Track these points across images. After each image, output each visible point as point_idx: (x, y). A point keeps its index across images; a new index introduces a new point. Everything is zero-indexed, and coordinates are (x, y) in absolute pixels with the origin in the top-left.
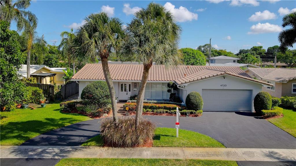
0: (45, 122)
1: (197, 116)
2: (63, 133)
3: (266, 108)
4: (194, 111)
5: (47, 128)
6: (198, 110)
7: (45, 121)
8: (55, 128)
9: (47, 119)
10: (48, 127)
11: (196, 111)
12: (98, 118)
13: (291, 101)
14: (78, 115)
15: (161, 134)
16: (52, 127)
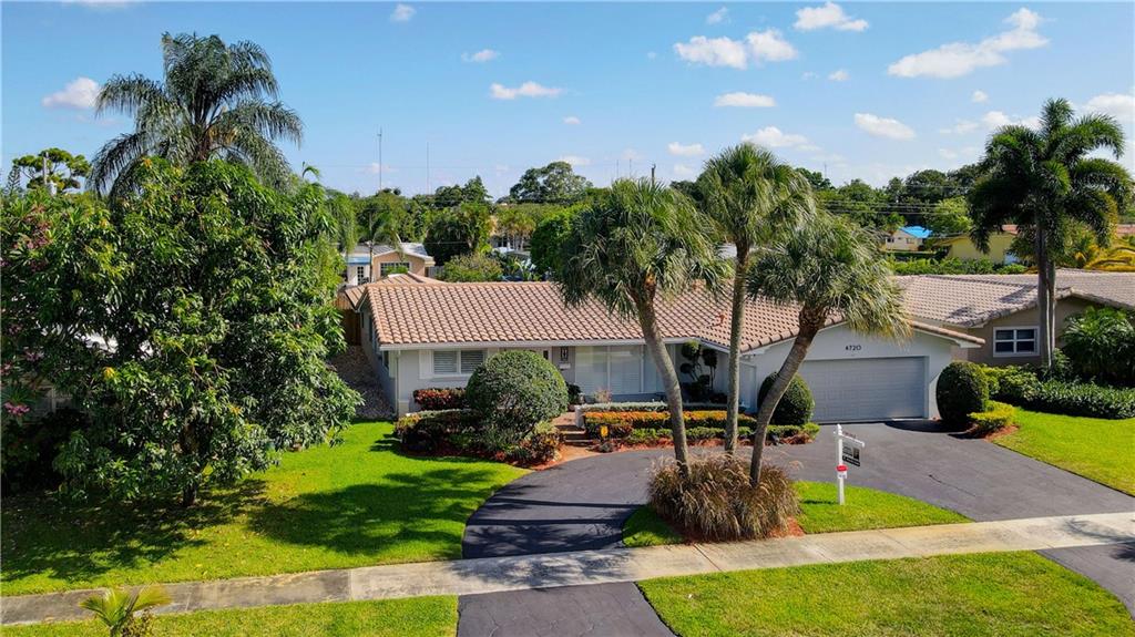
1: (803, 443)
3: (979, 409)
4: (796, 428)
6: (804, 422)
11: (800, 425)
12: (543, 467)
13: (1013, 382)
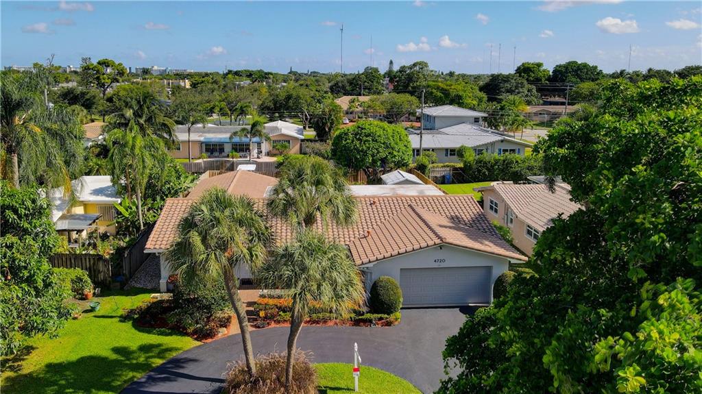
0: (115, 360)
1: (390, 325)
2: (154, 387)
4: (386, 316)
5: (123, 375)
6: (392, 312)
7: (114, 356)
8: (138, 375)
9: (116, 350)
10: (124, 373)
11: (388, 314)
12: (209, 340)
14: (170, 334)
15: (330, 384)
16: (131, 374)
